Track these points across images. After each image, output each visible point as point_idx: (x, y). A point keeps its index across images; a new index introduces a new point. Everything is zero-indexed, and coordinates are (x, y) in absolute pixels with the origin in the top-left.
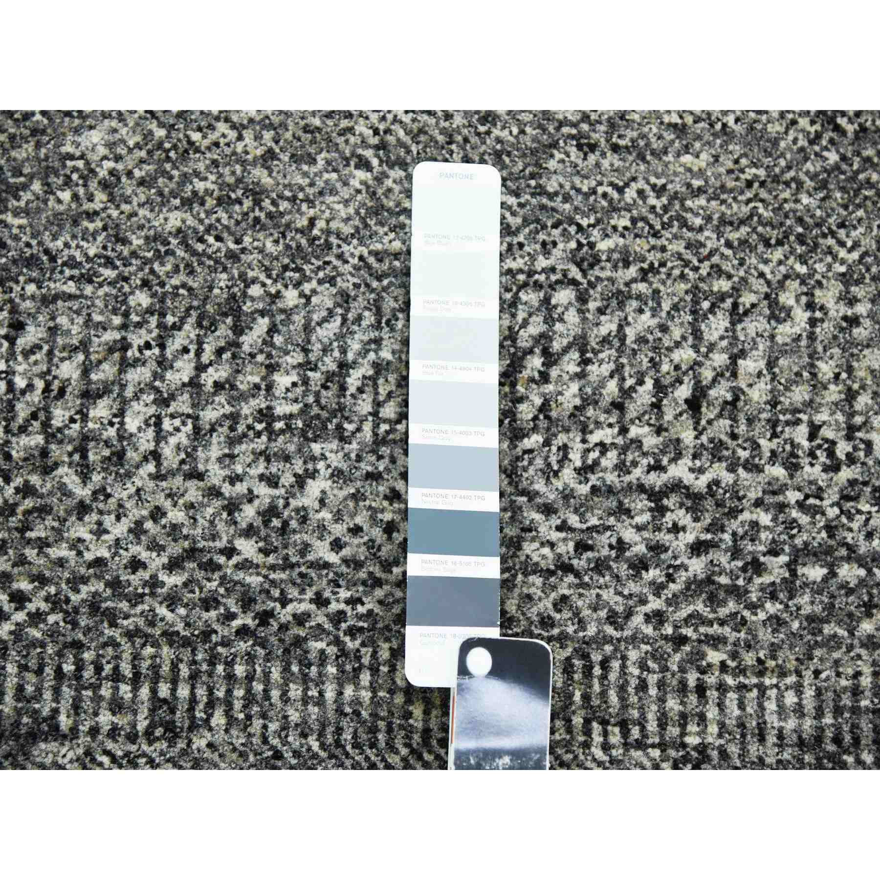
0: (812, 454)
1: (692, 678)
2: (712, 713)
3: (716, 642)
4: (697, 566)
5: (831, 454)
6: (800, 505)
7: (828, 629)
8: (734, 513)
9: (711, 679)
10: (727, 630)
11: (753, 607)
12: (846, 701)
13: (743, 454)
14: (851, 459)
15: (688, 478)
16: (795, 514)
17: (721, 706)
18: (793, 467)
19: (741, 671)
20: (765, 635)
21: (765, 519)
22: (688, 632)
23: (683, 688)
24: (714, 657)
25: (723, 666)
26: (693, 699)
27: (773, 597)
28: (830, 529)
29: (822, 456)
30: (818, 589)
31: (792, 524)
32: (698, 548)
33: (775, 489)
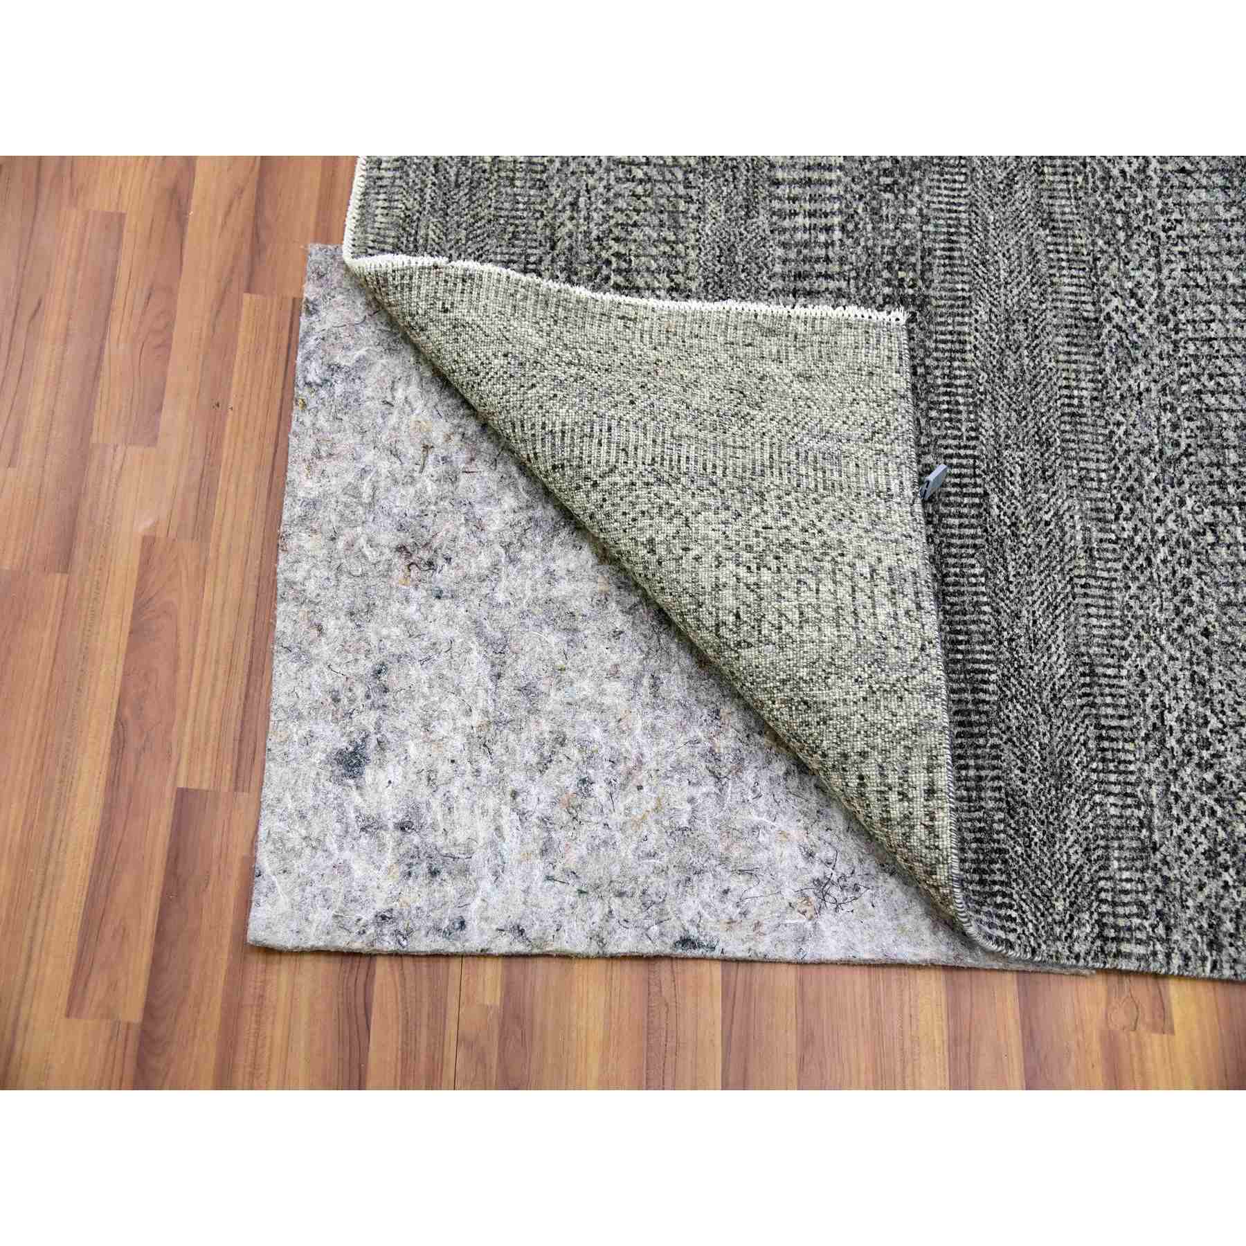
0: (1169, 220)
1: (1070, 170)
2: (1057, 178)
3: (1086, 179)
5: (1170, 229)
6: (1147, 215)
7: (1097, 226)
8: (1140, 187)
9: (1070, 178)
10: (1091, 184)
11: (1102, 195)
12: (1070, 233)
13: (1165, 191)
14: (1168, 237)
15: (1152, 167)
16: (1143, 213)
17: (1060, 182)
18: (1162, 212)
19: (1075, 191)
20: (1091, 201)
21: (1139, 200)
22: (1088, 168)
23: (1066, 166)
24: (1080, 179)
25: (1076, 183)
26: (1062, 170)
27: (1107, 204)
28: (1138, 228)
29: (1168, 225)
30: (1113, 222)
31: (1138, 211)
32: (1123, 172)
33: (1152, 205)
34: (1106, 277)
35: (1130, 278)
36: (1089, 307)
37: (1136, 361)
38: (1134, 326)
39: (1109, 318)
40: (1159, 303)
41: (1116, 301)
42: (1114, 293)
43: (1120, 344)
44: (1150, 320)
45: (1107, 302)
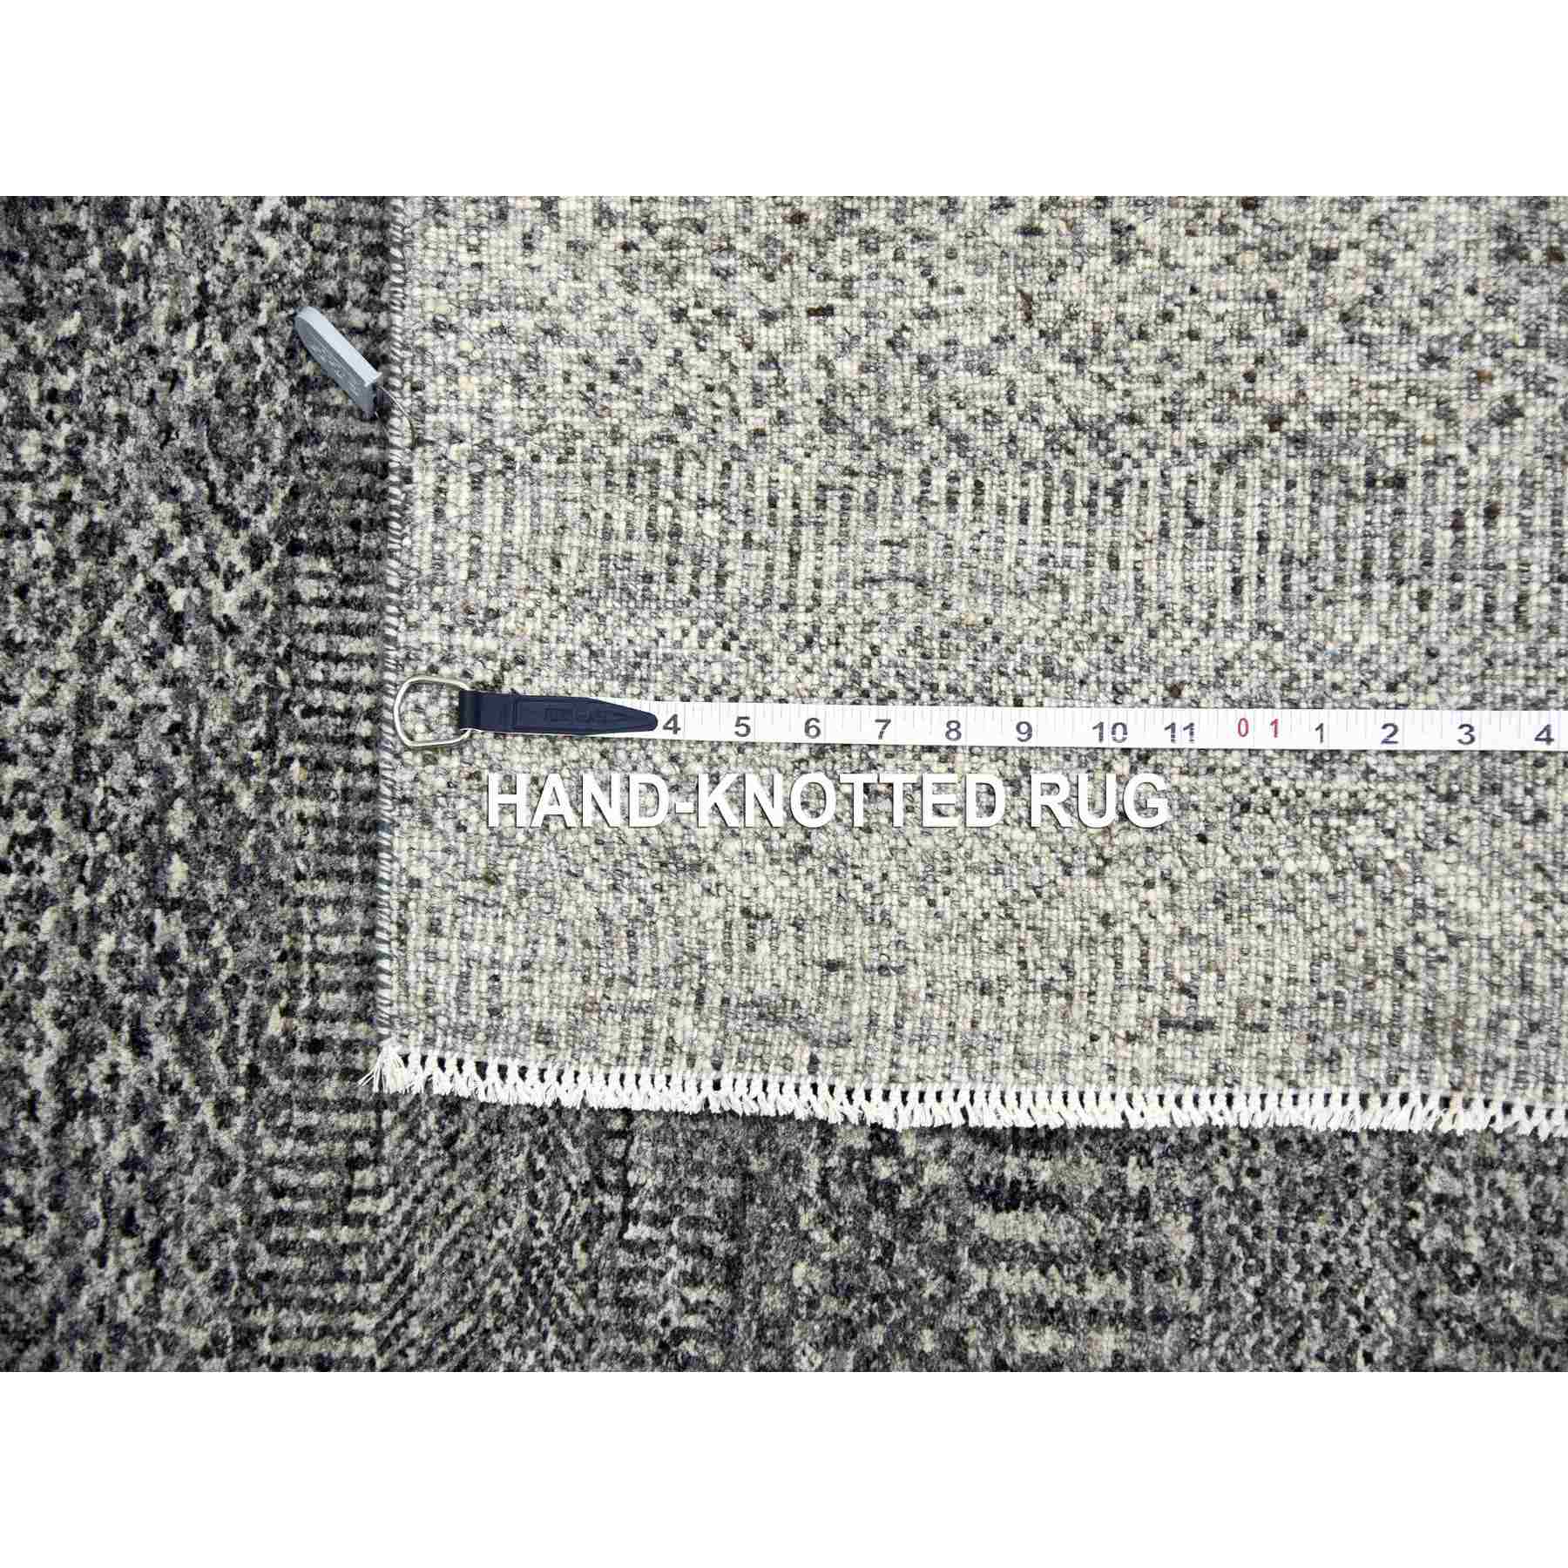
0: (27, 870)
1: (301, 1059)
2: (342, 1031)
3: (257, 1022)
4: (162, 1047)
5: (28, 841)
6: (92, 889)
7: (247, 858)
8: (97, 989)
9: (303, 1031)
10: (244, 1005)
11: (217, 964)
12: (332, 836)
13: (22, 972)
14: (37, 813)
15: (49, 1058)
16: (102, 899)
17: (334, 1018)
18: (40, 900)
19: (295, 983)
20: (252, 948)
21: (107, 943)
22: (243, 1062)
23: (311, 1073)
24: (275, 1025)
25: (287, 1012)
26: (325, 1058)
27: (204, 934)
28: (124, 847)
29: (32, 854)
30: (197, 870)
31: (115, 905)
32: (140, 1046)
33: (69, 927)
34: (247, 683)
35: (174, 681)
36: (309, 589)
37: (198, 414)
38: (188, 524)
39: (256, 552)
40: (98, 597)
41: (228, 603)
42: (229, 630)
43: (236, 467)
44: (137, 541)
45: (253, 604)
